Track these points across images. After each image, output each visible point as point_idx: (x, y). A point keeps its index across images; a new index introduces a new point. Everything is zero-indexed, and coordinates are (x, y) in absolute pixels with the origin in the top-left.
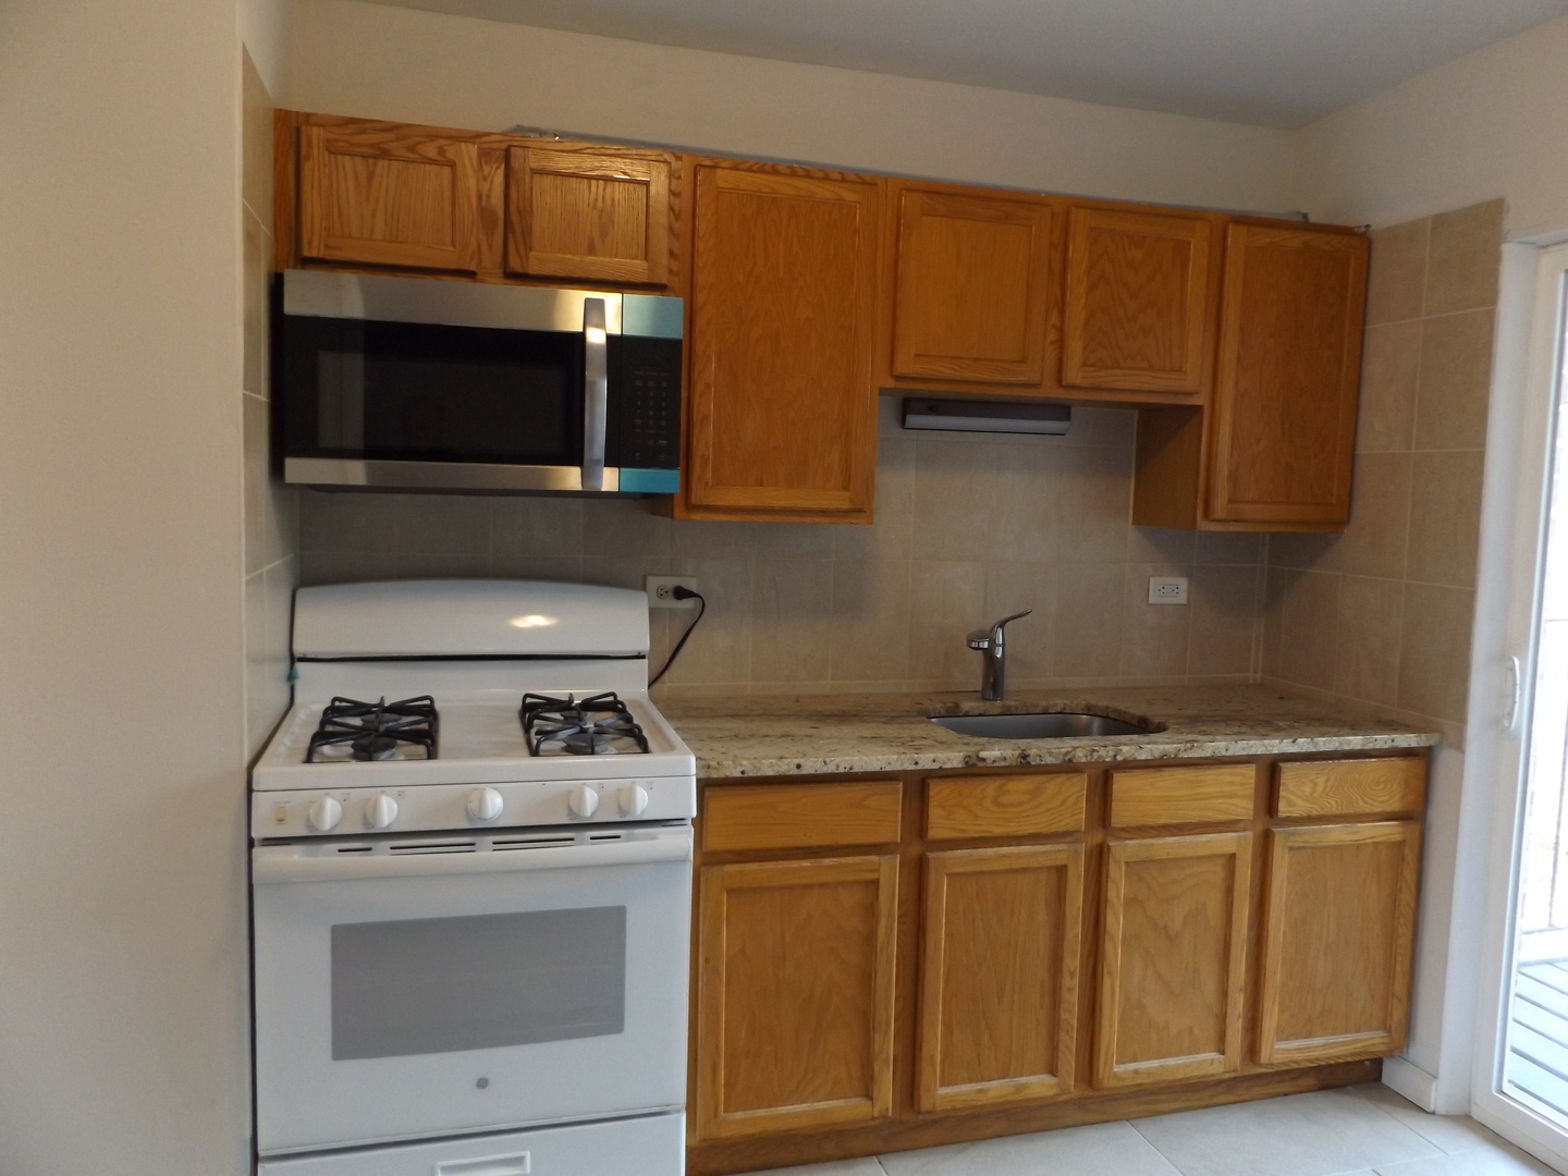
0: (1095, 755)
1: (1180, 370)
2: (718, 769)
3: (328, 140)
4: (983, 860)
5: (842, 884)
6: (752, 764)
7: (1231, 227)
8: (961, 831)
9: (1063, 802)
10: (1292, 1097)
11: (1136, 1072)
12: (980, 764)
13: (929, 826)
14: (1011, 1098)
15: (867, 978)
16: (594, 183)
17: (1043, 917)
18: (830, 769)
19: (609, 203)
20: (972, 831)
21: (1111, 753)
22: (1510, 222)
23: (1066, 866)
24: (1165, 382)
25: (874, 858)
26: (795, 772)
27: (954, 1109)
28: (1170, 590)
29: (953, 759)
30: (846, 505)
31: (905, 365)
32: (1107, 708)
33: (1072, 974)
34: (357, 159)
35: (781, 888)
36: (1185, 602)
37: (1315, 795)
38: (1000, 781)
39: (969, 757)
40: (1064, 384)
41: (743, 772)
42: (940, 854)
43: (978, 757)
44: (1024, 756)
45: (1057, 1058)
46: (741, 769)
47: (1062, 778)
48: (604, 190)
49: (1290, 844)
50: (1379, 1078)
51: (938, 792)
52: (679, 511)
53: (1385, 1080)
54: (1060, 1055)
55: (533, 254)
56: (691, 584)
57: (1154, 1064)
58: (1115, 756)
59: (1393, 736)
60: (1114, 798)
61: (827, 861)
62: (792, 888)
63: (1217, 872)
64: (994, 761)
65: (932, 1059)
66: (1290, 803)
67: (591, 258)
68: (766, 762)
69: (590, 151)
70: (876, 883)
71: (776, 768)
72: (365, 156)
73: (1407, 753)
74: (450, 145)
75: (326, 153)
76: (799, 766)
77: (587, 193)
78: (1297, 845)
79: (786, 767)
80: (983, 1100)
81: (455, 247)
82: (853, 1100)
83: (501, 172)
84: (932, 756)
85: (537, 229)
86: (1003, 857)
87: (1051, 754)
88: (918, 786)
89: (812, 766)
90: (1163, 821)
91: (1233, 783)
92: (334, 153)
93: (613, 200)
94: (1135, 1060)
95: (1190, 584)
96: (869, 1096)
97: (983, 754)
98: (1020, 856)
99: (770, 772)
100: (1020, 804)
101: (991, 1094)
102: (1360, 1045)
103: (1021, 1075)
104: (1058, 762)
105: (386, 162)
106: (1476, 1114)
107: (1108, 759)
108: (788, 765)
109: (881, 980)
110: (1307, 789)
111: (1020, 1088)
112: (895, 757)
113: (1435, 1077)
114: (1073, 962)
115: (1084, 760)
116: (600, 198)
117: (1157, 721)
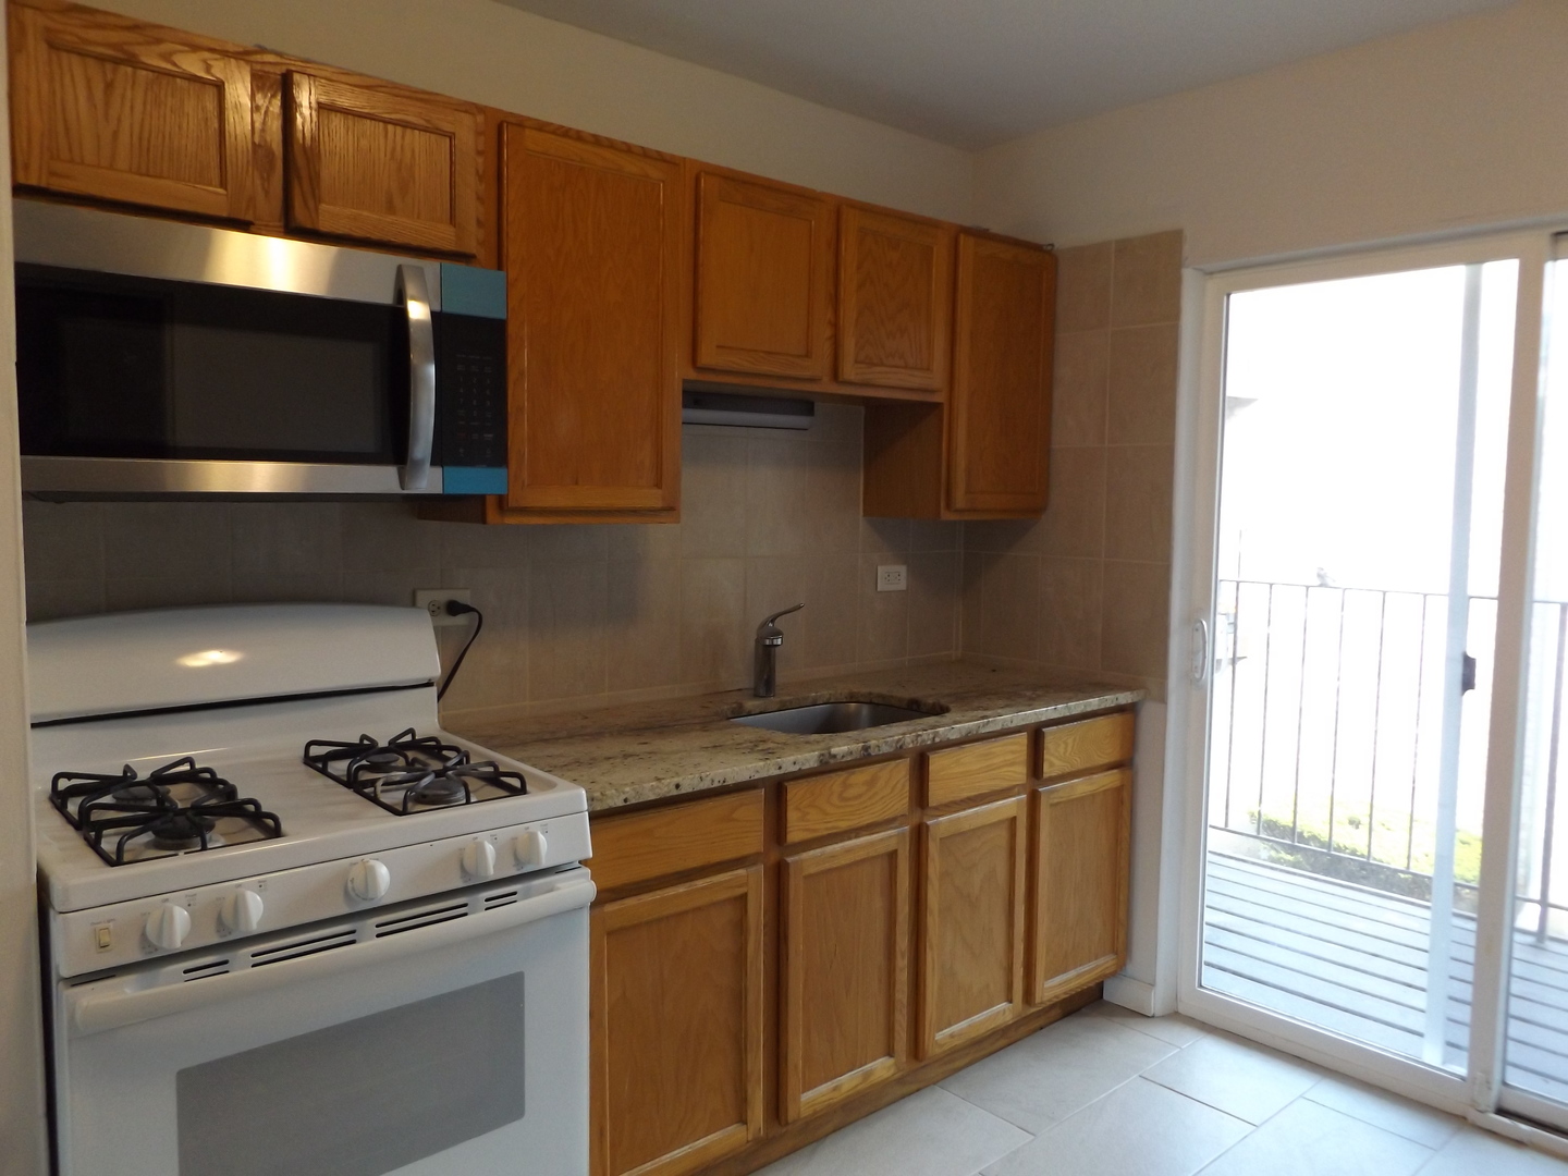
0: (919, 739)
1: (928, 369)
2: (601, 800)
3: (48, 30)
4: (833, 856)
5: (714, 904)
6: (634, 789)
7: (962, 236)
8: (814, 830)
9: (893, 789)
10: (1047, 1028)
11: (952, 1036)
12: (832, 761)
13: (788, 830)
14: (859, 1088)
15: (739, 997)
16: (390, 127)
17: (878, 904)
18: (706, 785)
19: (408, 154)
20: (823, 829)
21: (931, 736)
22: (1187, 249)
23: (896, 851)
24: (916, 379)
25: (741, 872)
26: (675, 792)
27: (815, 1112)
28: (893, 577)
29: (808, 758)
30: (659, 504)
31: (708, 357)
32: (870, 694)
33: (903, 957)
34: (91, 62)
35: (660, 920)
36: (904, 588)
37: (1068, 754)
38: (843, 775)
39: (823, 755)
40: (840, 379)
41: (626, 800)
42: (796, 858)
43: (830, 753)
44: (866, 749)
45: (894, 1038)
46: (624, 797)
47: (893, 763)
48: (403, 137)
49: (1051, 801)
50: (1101, 997)
51: (794, 793)
52: (492, 515)
53: (1106, 997)
54: (896, 1034)
55: (323, 206)
56: (463, 597)
57: (963, 1024)
58: (934, 738)
59: (1117, 695)
60: (930, 778)
61: (701, 883)
62: (668, 918)
63: (1002, 835)
64: (843, 757)
65: (796, 1067)
66: (1052, 765)
67: (390, 218)
68: (648, 786)
69: (383, 89)
70: (743, 898)
71: (657, 791)
72: (101, 59)
73: (1120, 709)
74: (216, 59)
75: (43, 47)
76: (677, 786)
77: (382, 141)
78: (1056, 801)
79: (666, 789)
80: (838, 1096)
81: (226, 189)
82: (730, 1128)
83: (277, 102)
84: (792, 758)
85: (325, 174)
86: (848, 851)
87: (886, 743)
88: (777, 790)
89: (690, 784)
90: (965, 795)
91: (1013, 752)
92: (58, 49)
93: (413, 151)
94: (950, 1025)
95: (908, 570)
96: (743, 1120)
97: (834, 751)
98: (862, 847)
99: (652, 797)
100: (860, 796)
101: (846, 1088)
102: (1099, 970)
103: (866, 1064)
104: (892, 750)
105: (129, 70)
106: (1182, 1009)
107: (929, 742)
108: (668, 785)
109: (751, 998)
110: (1061, 750)
111: (867, 1075)
112: (762, 763)
113: (1153, 985)
114: (903, 942)
115: (911, 746)
116: (398, 148)
117: (930, 701)
